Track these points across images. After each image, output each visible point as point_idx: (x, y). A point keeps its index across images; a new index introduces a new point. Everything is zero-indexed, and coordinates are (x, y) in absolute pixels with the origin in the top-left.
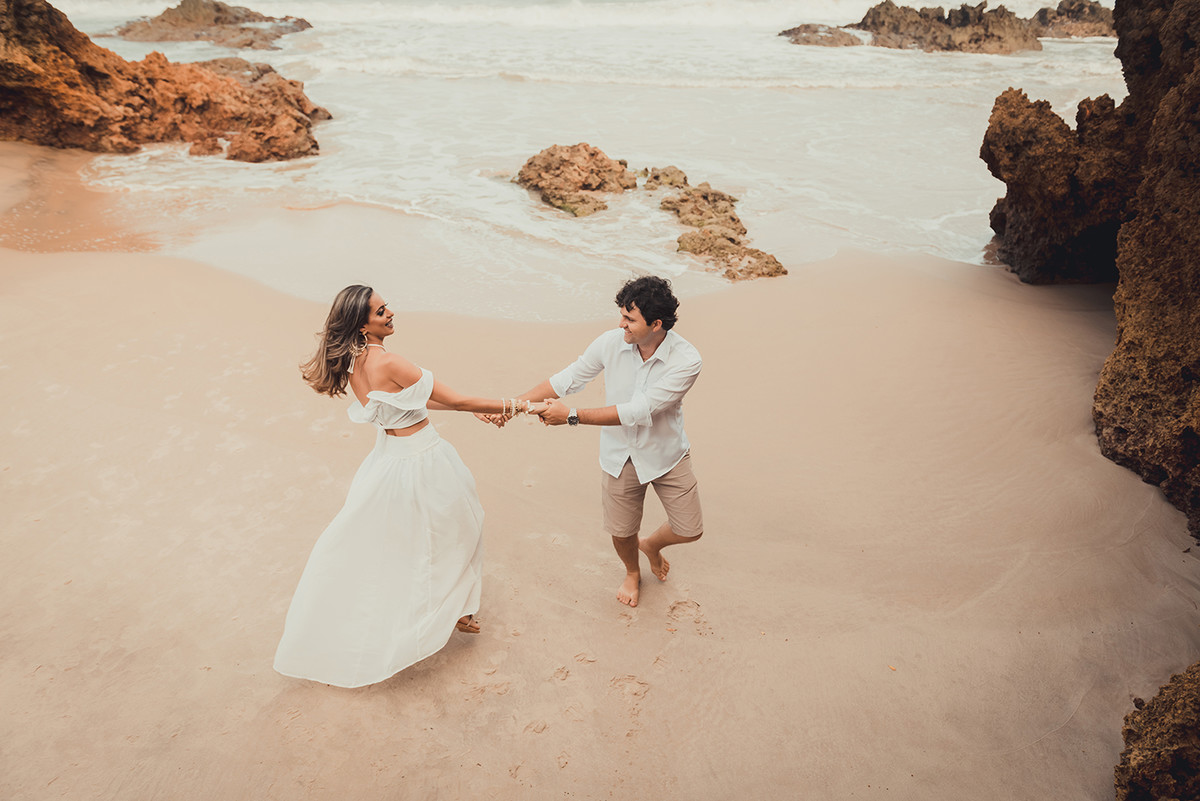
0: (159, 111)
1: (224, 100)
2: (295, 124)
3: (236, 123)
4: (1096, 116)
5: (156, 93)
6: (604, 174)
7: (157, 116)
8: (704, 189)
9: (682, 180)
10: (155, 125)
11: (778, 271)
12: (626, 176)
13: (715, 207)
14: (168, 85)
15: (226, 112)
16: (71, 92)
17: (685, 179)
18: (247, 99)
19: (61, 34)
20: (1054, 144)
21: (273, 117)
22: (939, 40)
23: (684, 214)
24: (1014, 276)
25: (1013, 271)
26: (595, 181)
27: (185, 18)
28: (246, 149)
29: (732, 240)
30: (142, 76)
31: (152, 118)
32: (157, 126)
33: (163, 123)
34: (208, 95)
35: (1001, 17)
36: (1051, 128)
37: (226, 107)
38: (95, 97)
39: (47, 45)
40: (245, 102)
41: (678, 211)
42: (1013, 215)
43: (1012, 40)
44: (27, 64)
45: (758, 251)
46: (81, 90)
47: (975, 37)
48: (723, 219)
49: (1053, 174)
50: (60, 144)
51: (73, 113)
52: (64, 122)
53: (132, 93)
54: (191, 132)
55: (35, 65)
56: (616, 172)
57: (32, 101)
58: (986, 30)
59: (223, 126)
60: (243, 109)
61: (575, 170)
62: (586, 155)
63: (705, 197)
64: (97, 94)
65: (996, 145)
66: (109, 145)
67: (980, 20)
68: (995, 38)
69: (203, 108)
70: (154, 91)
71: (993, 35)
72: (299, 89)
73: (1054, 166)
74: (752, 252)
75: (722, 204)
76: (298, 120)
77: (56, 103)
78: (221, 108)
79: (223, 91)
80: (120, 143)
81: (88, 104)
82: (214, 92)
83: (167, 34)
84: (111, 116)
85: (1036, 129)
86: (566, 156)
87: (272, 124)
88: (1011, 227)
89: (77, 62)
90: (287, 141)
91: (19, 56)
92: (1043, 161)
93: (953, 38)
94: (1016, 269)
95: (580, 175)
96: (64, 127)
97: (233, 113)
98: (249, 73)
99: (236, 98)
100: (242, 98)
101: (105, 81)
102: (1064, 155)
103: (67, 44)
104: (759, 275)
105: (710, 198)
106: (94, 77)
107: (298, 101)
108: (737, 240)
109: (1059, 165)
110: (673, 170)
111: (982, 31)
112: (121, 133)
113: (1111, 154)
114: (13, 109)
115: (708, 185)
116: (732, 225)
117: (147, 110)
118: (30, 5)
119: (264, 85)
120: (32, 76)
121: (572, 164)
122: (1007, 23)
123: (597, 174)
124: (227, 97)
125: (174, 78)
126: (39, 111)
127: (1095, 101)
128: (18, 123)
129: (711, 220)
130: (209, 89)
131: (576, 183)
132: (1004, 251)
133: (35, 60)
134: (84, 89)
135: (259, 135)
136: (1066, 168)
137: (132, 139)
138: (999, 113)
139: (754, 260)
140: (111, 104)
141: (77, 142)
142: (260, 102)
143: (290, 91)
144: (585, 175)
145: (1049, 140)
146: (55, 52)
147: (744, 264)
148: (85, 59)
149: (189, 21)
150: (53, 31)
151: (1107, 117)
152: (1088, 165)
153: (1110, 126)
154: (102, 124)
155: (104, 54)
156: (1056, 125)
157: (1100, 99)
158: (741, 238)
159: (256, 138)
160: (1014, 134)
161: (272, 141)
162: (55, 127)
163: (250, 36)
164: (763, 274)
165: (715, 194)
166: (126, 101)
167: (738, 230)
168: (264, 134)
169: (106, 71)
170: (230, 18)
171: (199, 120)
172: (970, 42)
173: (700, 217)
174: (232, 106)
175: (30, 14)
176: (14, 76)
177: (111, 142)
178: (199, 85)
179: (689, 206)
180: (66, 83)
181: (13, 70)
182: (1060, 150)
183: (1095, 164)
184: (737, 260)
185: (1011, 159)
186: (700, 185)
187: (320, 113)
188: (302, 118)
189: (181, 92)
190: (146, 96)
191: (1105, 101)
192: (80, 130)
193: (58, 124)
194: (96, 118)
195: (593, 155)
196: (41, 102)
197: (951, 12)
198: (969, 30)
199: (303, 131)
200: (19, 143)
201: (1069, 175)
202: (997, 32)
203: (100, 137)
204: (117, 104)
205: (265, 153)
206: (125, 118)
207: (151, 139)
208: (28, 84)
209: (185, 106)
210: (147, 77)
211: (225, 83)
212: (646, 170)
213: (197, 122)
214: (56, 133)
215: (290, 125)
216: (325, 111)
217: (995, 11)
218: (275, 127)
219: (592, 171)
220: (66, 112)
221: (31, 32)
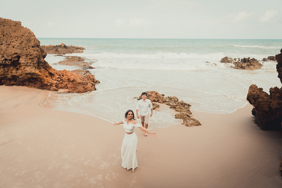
0: (64, 82)
1: (77, 79)
2: (91, 85)
3: (79, 84)
4: (274, 92)
5: (63, 78)
6: (159, 98)
7: (63, 83)
8: (182, 102)
9: (177, 100)
10: (62, 85)
11: (199, 124)
12: (164, 99)
13: (184, 107)
14: (66, 76)
15: (77, 82)
16: (46, 78)
17: (178, 99)
18: (82, 79)
19: (46, 66)
20: (264, 99)
21: (87, 83)
22: (239, 65)
23: (177, 109)
24: (259, 127)
25: (258, 126)
26: (156, 100)
27: (72, 60)
28: (81, 90)
29: (188, 116)
30: (61, 75)
31: (62, 83)
32: (63, 85)
33: (64, 84)
34: (74, 78)
35: (254, 61)
36: (263, 95)
37: (78, 81)
38: (51, 79)
39: (43, 69)
40: (82, 80)
41: (176, 108)
42: (257, 112)
43: (257, 66)
44: (38, 73)
45: (194, 119)
46: (48, 78)
48: (186, 110)
49: (265, 105)
50: (42, 89)
51: (46, 83)
52: (44, 84)
53: (59, 78)
54: (69, 86)
55: (40, 73)
56: (161, 98)
57: (38, 80)
58: (250, 63)
59: (76, 85)
60: (81, 81)
61: (152, 97)
62: (155, 94)
63: (182, 104)
64: (51, 78)
65: (250, 98)
66: (52, 89)
67: (249, 61)
68: (253, 65)
69: (73, 81)
70: (63, 77)
71: (252, 65)
72: (93, 77)
73: (265, 104)
74: (193, 119)
75: (186, 106)
76: (92, 84)
77: (43, 81)
78: (76, 81)
79: (77, 78)
80: (54, 89)
81: (49, 81)
82: (75, 78)
83: (68, 63)
84: (53, 83)
85: (259, 95)
86: (150, 94)
87: (87, 85)
88: (257, 115)
89: (48, 72)
90: (89, 88)
91: (37, 71)
92: (262, 103)
93: (242, 65)
94: (259, 126)
95: (153, 98)
96: (44, 85)
97: (79, 82)
98: (83, 73)
99: (80, 79)
100: (81, 79)
101: (53, 75)
102: (267, 101)
103: (47, 68)
104: (194, 125)
105: (183, 105)
106: (51, 75)
107: (93, 79)
108: (189, 116)
109: (266, 104)
110: (175, 97)
111: (249, 64)
112: (55, 86)
113: (279, 101)
114: (34, 81)
115: (183, 101)
116: (188, 112)
117: (61, 81)
118: (41, 62)
119: (86, 75)
120: (39, 75)
121: (151, 96)
122: (255, 62)
123: (157, 98)
124: (78, 79)
125: (68, 75)
126: (39, 82)
127: (274, 89)
128: (34, 84)
129: (183, 110)
130: (74, 77)
131: (152, 100)
132: (256, 121)
133: (40, 72)
134: (49, 77)
135: (84, 87)
136: (268, 104)
137: (57, 88)
138: (250, 90)
139: (193, 121)
140: (54, 80)
141: (46, 88)
142: (85, 80)
143: (91, 77)
144: (154, 98)
145: (263, 98)
146: (44, 70)
147: (191, 122)
148: (50, 71)
149: (73, 61)
150: (45, 66)
151: (277, 92)
152: (273, 104)
153: (277, 95)
154: (51, 85)
155: (54, 70)
156: (264, 94)
157: (275, 88)
158: (190, 115)
159: (83, 88)
160: (254, 96)
161: (86, 89)
162: (42, 85)
163: (85, 64)
164: (195, 125)
165: (184, 104)
166: (57, 80)
167: (190, 113)
168: (85, 87)
169: (54, 74)
170: (81, 60)
171: (72, 84)
172: (246, 66)
173: (180, 110)
174: (79, 81)
175: (41, 63)
176: (35, 75)
177: (53, 88)
178: (72, 76)
179: (178, 107)
180: (45, 76)
181: (35, 74)
182: (266, 100)
183: (275, 104)
184: (189, 121)
185: (254, 101)
186: (181, 101)
187: (98, 82)
188: (93, 84)
189: (69, 78)
190: (61, 79)
191: (276, 88)
192: (47, 86)
193: (43, 85)
194: (50, 83)
195: (156, 94)
196: (40, 80)
197: (241, 59)
198: (246, 63)
199: (93, 87)
200: (34, 88)
201: (268, 106)
202: (253, 64)
203: (51, 87)
204: (55, 80)
205: (85, 91)
206: (56, 83)
207: (61, 88)
208: (38, 77)
209: (69, 81)
210: (62, 74)
211: (78, 76)
212: (169, 97)
213: (71, 84)
214: (42, 86)
215: (90, 85)
216: (99, 81)
217: (252, 59)
218: (87, 86)
219: (156, 98)
220: (44, 82)
221: (40, 66)
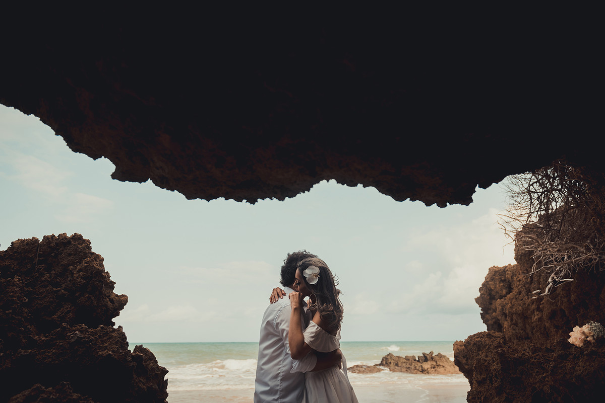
47: (433, 366)
